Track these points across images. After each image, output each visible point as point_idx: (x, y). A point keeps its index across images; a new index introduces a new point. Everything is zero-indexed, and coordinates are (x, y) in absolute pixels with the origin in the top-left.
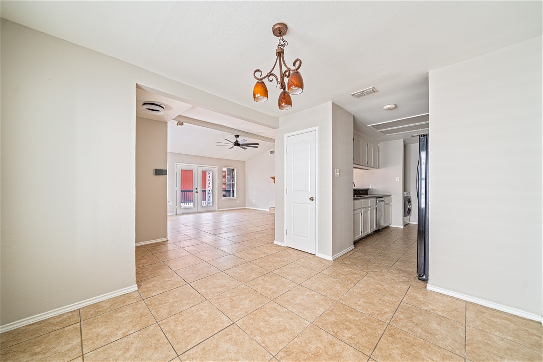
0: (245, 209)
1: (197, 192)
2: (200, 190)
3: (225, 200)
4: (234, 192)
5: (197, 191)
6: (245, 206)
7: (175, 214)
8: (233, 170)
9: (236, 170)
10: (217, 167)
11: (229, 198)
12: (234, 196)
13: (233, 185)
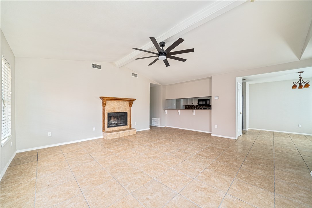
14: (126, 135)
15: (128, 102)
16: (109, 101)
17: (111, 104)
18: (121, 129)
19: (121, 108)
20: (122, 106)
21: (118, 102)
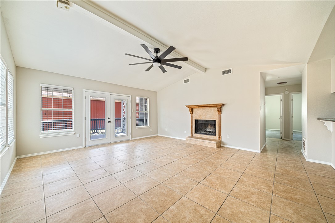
0: (157, 136)
1: (109, 122)
2: (113, 119)
3: (138, 129)
4: (146, 120)
5: (109, 120)
6: (157, 134)
7: (83, 146)
8: (146, 99)
9: (148, 100)
10: (131, 96)
11: (142, 126)
12: (146, 125)
13: (146, 114)
14: (203, 145)
15: (216, 109)
16: (196, 109)
17: (198, 112)
18: (207, 138)
19: (208, 116)
20: (209, 113)
21: (204, 109)
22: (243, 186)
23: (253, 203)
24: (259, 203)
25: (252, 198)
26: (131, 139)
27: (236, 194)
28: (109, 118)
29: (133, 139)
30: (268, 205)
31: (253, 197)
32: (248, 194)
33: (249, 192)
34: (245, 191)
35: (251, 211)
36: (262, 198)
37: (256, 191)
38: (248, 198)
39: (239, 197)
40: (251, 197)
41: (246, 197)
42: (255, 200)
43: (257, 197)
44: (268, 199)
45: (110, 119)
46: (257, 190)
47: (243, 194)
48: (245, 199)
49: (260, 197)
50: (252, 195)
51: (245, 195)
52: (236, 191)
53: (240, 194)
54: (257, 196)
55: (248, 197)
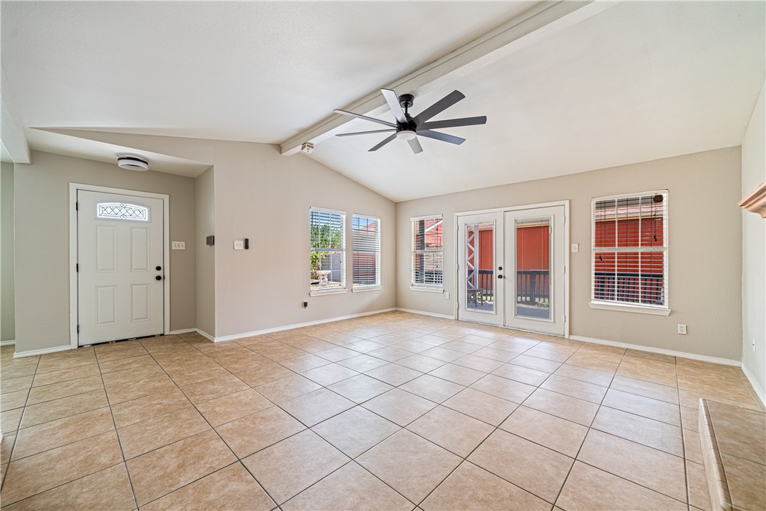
1: (500, 277)
2: (510, 272)
5: (501, 273)
10: (567, 203)
22: (217, 463)
23: (165, 451)
24: (155, 459)
25: (174, 456)
26: (567, 336)
27: (205, 439)
28: (500, 268)
29: (572, 337)
30: (136, 470)
31: (175, 460)
32: (188, 456)
33: (191, 464)
34: (200, 457)
35: (157, 438)
36: (156, 475)
37: (182, 479)
38: (181, 451)
39: (194, 439)
40: (176, 457)
41: (186, 448)
42: (166, 458)
43: (168, 467)
44: (142, 484)
45: (502, 270)
46: (182, 484)
47: (196, 450)
48: (184, 445)
49: (161, 473)
50: (178, 463)
51: (191, 451)
52: (212, 442)
53: (199, 444)
54: (168, 470)
55: (182, 453)
